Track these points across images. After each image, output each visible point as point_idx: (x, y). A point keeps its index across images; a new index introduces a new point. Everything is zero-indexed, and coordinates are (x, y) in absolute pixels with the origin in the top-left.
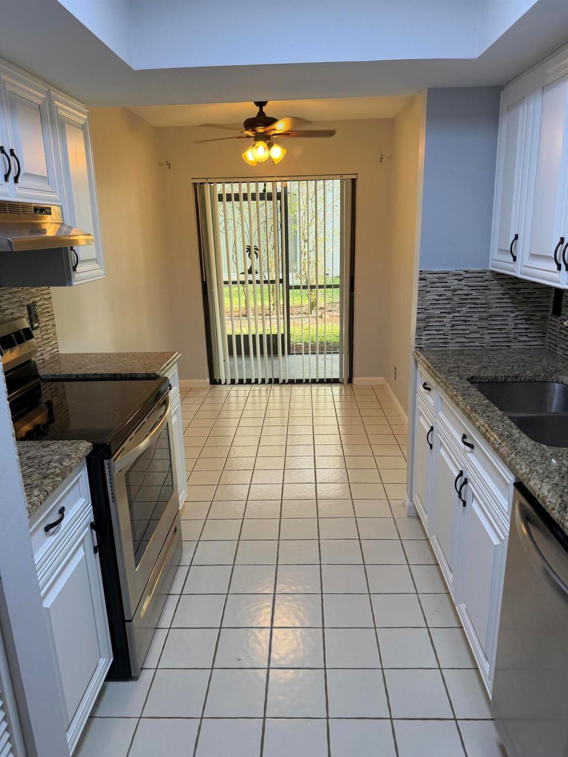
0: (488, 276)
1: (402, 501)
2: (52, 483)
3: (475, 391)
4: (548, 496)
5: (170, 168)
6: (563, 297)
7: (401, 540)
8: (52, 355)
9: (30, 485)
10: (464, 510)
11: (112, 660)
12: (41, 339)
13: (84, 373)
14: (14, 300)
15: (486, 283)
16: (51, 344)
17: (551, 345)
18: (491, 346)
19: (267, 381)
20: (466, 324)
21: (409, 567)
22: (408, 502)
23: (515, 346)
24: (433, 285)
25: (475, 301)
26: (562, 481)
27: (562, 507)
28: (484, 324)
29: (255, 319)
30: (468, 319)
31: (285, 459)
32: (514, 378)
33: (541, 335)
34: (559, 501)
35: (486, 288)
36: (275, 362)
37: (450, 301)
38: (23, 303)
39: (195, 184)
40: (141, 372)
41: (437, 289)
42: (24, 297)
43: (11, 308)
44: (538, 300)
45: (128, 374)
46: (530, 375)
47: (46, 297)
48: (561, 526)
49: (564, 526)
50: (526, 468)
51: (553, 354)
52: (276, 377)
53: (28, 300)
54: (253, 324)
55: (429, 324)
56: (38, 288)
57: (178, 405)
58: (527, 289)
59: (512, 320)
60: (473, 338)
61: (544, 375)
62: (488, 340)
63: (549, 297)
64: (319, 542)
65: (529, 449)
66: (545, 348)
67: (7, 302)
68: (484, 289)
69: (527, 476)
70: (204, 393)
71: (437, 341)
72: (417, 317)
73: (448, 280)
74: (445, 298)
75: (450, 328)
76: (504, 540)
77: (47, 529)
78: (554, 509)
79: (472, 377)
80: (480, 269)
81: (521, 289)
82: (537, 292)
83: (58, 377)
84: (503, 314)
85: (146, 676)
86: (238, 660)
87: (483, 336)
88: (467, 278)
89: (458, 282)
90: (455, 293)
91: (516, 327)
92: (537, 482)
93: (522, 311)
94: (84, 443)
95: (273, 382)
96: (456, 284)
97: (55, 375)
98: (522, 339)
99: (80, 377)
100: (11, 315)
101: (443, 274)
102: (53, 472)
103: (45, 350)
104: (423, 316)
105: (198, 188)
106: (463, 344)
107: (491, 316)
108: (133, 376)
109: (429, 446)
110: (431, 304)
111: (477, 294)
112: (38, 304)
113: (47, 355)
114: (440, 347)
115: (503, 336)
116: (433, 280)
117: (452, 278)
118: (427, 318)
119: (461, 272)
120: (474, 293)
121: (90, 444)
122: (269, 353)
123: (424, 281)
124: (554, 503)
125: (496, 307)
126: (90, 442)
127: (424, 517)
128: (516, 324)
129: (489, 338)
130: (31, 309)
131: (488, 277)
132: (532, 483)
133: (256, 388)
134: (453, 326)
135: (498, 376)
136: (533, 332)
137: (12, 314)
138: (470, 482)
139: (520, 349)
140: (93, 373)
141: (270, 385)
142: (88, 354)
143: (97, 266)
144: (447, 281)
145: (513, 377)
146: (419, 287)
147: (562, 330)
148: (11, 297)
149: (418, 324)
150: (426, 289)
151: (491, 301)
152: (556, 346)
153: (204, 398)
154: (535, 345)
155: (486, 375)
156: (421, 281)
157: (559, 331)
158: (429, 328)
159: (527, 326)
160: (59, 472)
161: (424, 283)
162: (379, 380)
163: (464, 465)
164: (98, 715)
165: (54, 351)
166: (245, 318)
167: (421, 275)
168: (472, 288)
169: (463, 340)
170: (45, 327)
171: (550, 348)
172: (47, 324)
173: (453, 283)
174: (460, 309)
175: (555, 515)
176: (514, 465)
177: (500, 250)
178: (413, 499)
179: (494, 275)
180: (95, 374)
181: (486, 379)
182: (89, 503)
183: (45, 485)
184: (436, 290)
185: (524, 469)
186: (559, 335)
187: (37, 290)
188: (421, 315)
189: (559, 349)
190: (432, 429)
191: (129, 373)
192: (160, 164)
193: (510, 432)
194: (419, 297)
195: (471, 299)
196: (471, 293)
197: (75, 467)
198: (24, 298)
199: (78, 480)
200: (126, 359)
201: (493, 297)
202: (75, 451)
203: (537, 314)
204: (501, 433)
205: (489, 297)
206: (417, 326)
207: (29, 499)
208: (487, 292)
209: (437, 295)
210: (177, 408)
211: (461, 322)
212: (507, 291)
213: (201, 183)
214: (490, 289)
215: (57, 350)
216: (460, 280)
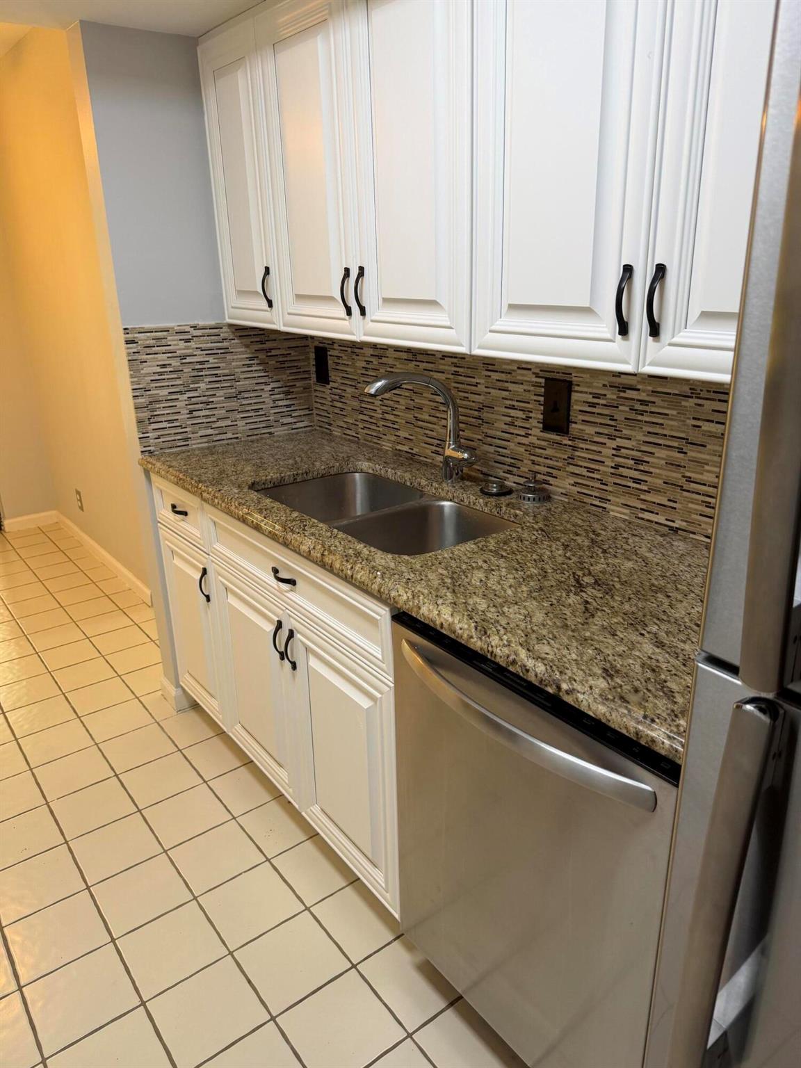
0: (225, 333)
1: (160, 693)
3: (271, 502)
4: (454, 621)
6: (329, 357)
7: (180, 751)
10: (294, 676)
15: (225, 344)
17: (322, 424)
18: (248, 436)
20: (208, 407)
21: (208, 785)
22: (173, 691)
23: (279, 431)
24: (148, 350)
25: (216, 372)
26: (457, 597)
27: (480, 631)
28: (233, 404)
30: (211, 400)
32: (305, 475)
33: (307, 412)
34: (473, 625)
35: (226, 351)
37: (180, 374)
41: (156, 356)
44: (296, 365)
46: (323, 467)
48: (489, 657)
49: (495, 655)
50: (406, 593)
51: (330, 437)
55: (155, 413)
58: (279, 349)
59: (268, 395)
60: (222, 427)
61: (338, 464)
62: (244, 428)
63: (308, 359)
65: (392, 565)
66: (316, 430)
68: (224, 353)
69: (413, 602)
71: (173, 438)
72: (135, 403)
73: (170, 341)
74: (172, 369)
75: (188, 416)
76: (381, 698)
78: (472, 637)
79: (253, 484)
80: (212, 323)
81: (272, 349)
82: (292, 352)
84: (256, 388)
87: (235, 423)
88: (197, 336)
89: (187, 344)
90: (184, 361)
91: (275, 405)
92: (431, 607)
93: (279, 381)
96: (183, 347)
98: (286, 420)
101: (161, 331)
104: (143, 400)
106: (211, 438)
107: (240, 392)
109: (205, 598)
110: (152, 381)
111: (216, 361)
114: (179, 446)
115: (261, 420)
116: (148, 342)
117: (176, 337)
118: (151, 403)
119: (187, 329)
120: (211, 359)
123: (134, 345)
124: (467, 629)
125: (245, 378)
127: (210, 705)
128: (274, 401)
129: (244, 424)
131: (226, 335)
132: (424, 610)
134: (191, 412)
135: (285, 476)
136: (297, 410)
138: (299, 632)
139: (286, 435)
144: (169, 343)
145: (302, 474)
146: (129, 354)
147: (335, 402)
149: (139, 415)
150: (140, 357)
151: (236, 370)
152: (330, 424)
154: (301, 428)
155: (270, 477)
156: (129, 346)
157: (331, 404)
158: (157, 419)
159: (288, 402)
161: (135, 348)
162: (47, 517)
163: (282, 612)
167: (127, 336)
168: (207, 352)
169: (210, 431)
171: (321, 429)
173: (180, 347)
174: (196, 385)
175: (477, 644)
176: (387, 592)
177: (241, 293)
178: (181, 683)
179: (234, 330)
181: (270, 482)
184: (154, 358)
185: (403, 596)
186: (332, 409)
188: (141, 400)
189: (336, 429)
190: (205, 572)
193: (355, 550)
194: (130, 370)
195: (208, 368)
196: (207, 359)
201: (238, 363)
203: (298, 384)
204: (345, 554)
205: (233, 364)
206: (137, 417)
208: (229, 357)
209: (158, 366)
211: (202, 405)
212: (253, 353)
214: (232, 352)
216: (188, 341)
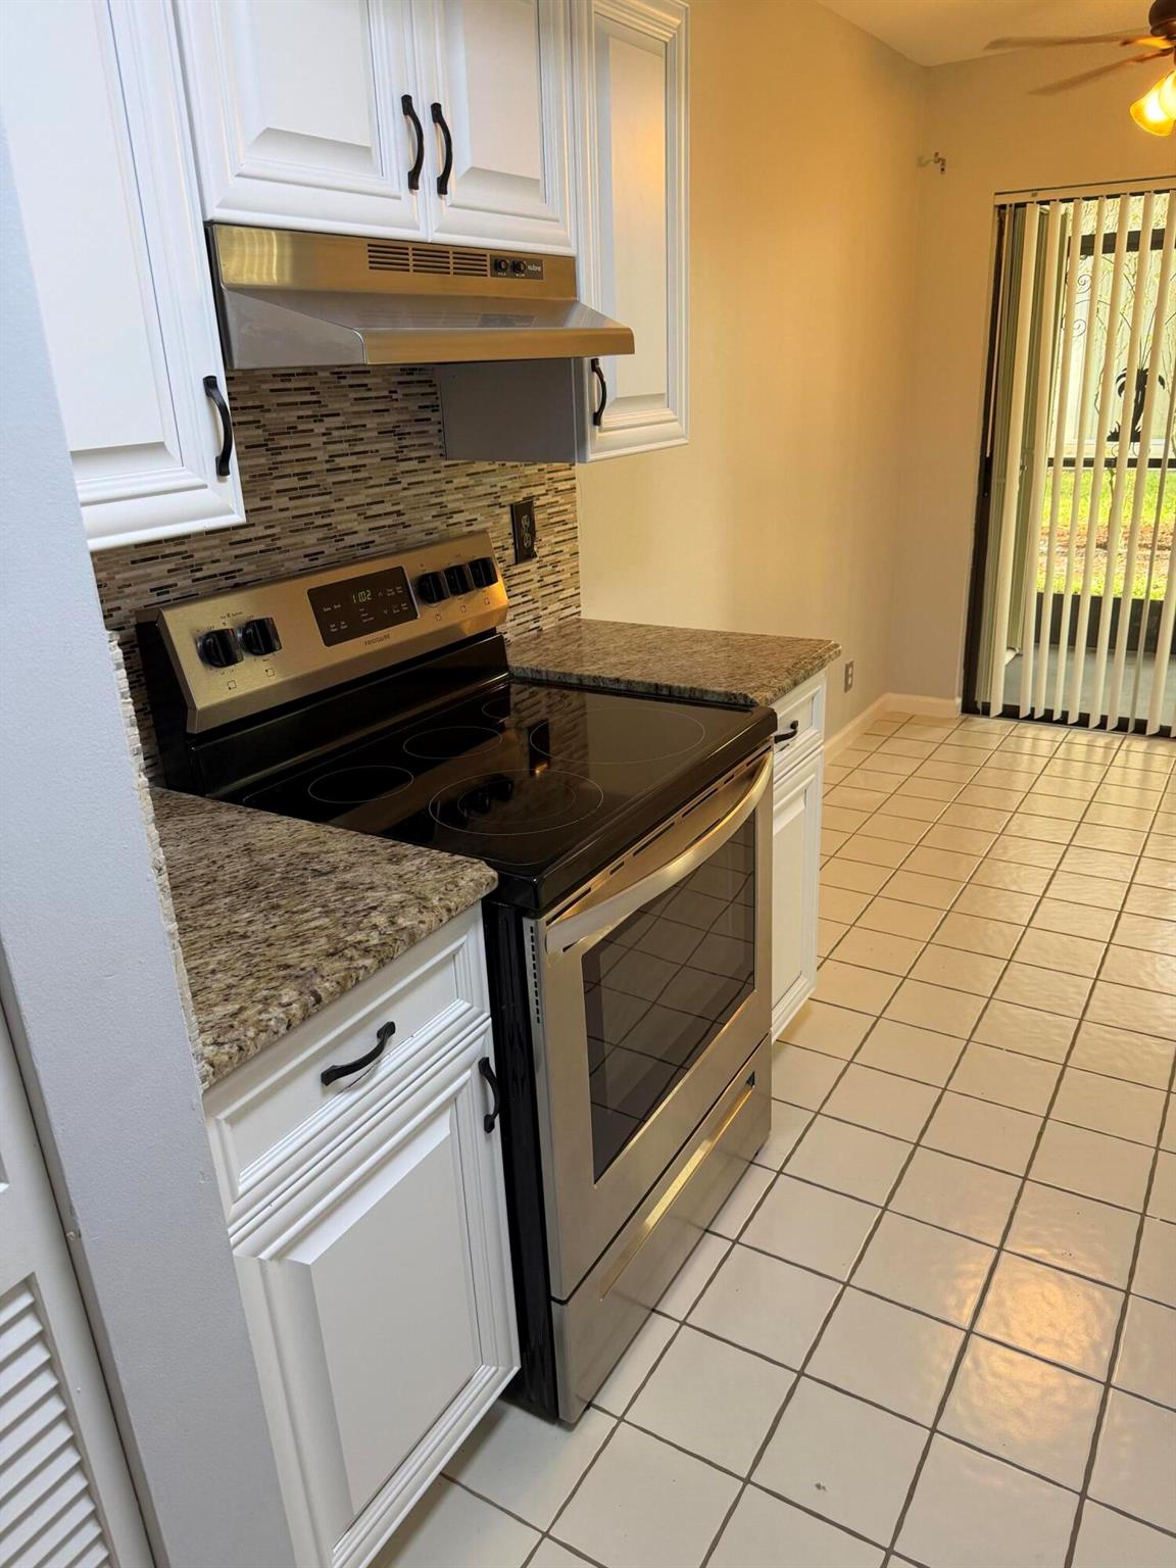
2: (343, 974)
5: (943, 170)
8: (562, 621)
9: (289, 967)
11: (516, 1369)
12: (539, 584)
13: (596, 673)
14: (480, 490)
16: (561, 597)
19: (1112, 723)
29: (1129, 556)
31: (1107, 950)
36: (1146, 674)
38: (500, 500)
39: (1003, 207)
40: (717, 689)
42: (503, 484)
43: (467, 510)
45: (685, 689)
47: (561, 486)
52: (1140, 716)
53: (514, 492)
54: (1119, 570)
56: (544, 466)
57: (813, 776)
64: (1142, 1221)
67: (461, 496)
70: (939, 734)
77: (330, 1077)
83: (544, 678)
85: (595, 1426)
86: (818, 1486)
94: (480, 870)
95: (1131, 727)
97: (539, 672)
99: (586, 682)
100: (467, 525)
102: (360, 942)
103: (546, 609)
105: (1008, 218)
108: (697, 694)
112: (538, 503)
113: (551, 620)
121: (493, 873)
122: (1132, 647)
126: (495, 869)
130: (522, 512)
133: (1081, 737)
137: (470, 522)
140: (613, 676)
141: (1119, 736)
142: (634, 626)
143: (668, 414)
148: (472, 482)
153: (937, 745)
160: (376, 942)
164: (463, 1482)
165: (567, 612)
166: (1102, 552)
170: (552, 557)
172: (557, 549)
180: (617, 680)
182: (482, 1013)
183: (322, 977)
187: (540, 470)
191: (689, 686)
192: (921, 163)
197: (430, 932)
198: (506, 487)
199: (453, 956)
200: (705, 647)
202: (442, 889)
207: (260, 1013)
210: (811, 782)
213: (1018, 206)
215: (578, 610)
